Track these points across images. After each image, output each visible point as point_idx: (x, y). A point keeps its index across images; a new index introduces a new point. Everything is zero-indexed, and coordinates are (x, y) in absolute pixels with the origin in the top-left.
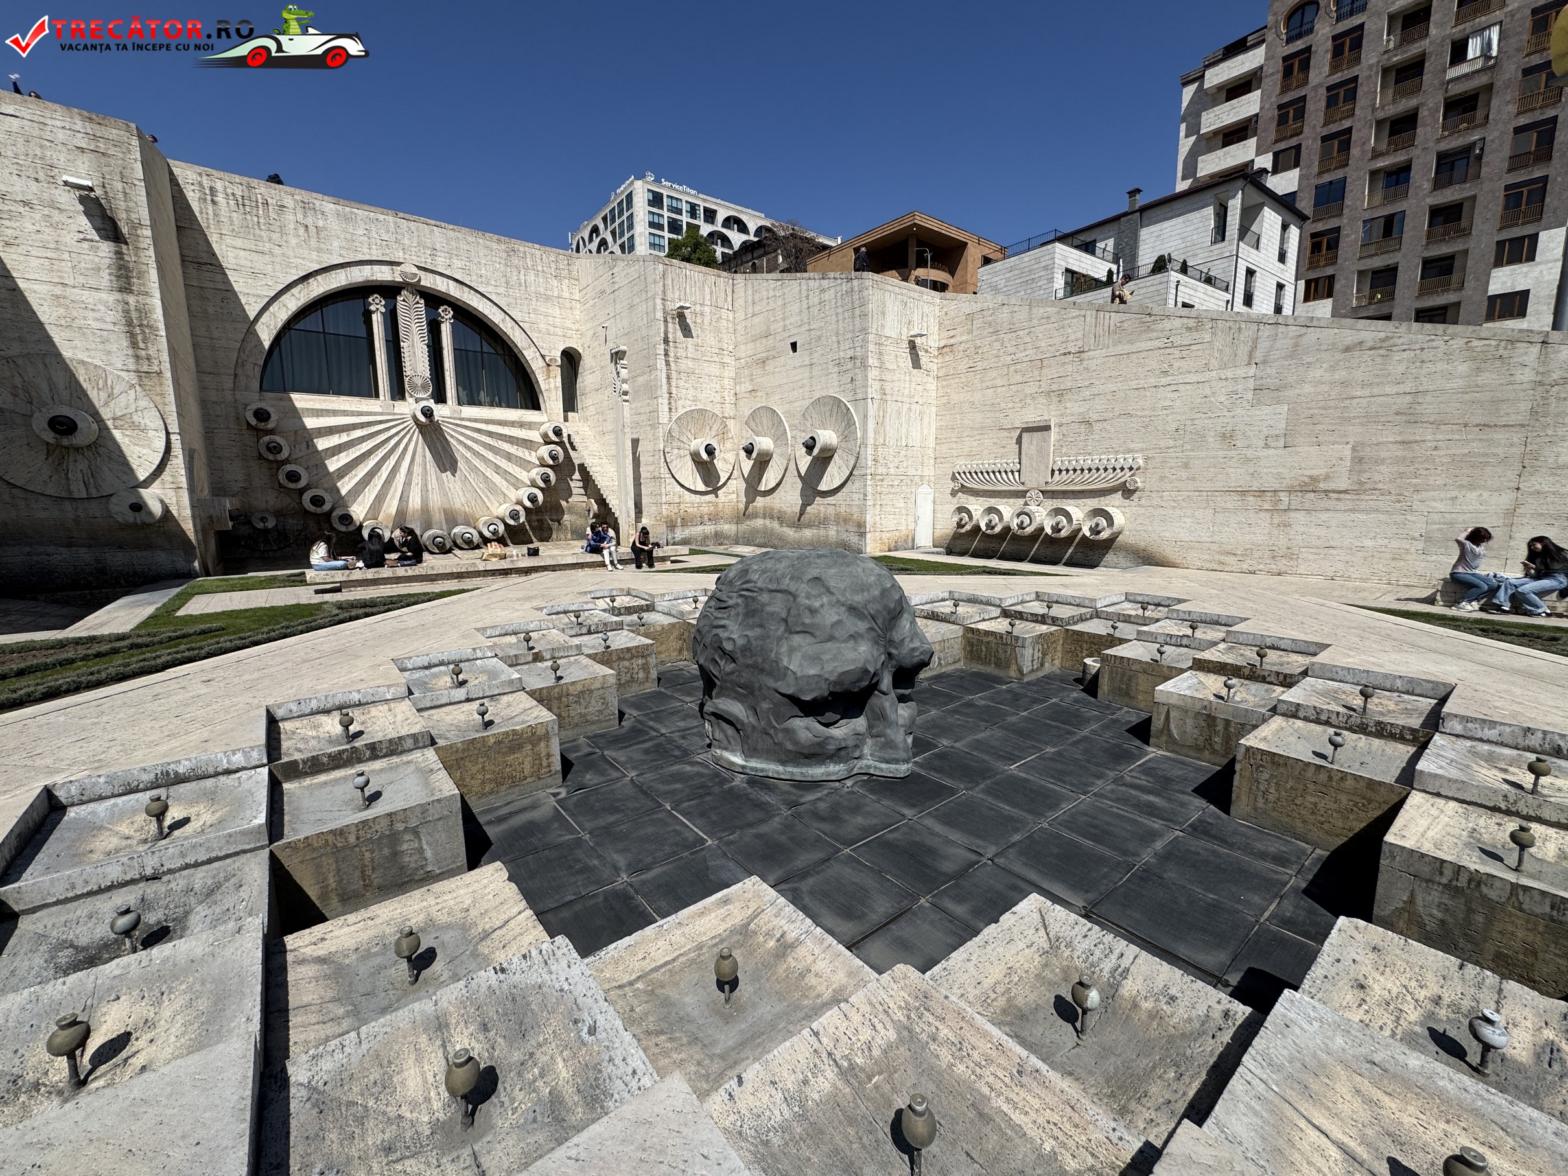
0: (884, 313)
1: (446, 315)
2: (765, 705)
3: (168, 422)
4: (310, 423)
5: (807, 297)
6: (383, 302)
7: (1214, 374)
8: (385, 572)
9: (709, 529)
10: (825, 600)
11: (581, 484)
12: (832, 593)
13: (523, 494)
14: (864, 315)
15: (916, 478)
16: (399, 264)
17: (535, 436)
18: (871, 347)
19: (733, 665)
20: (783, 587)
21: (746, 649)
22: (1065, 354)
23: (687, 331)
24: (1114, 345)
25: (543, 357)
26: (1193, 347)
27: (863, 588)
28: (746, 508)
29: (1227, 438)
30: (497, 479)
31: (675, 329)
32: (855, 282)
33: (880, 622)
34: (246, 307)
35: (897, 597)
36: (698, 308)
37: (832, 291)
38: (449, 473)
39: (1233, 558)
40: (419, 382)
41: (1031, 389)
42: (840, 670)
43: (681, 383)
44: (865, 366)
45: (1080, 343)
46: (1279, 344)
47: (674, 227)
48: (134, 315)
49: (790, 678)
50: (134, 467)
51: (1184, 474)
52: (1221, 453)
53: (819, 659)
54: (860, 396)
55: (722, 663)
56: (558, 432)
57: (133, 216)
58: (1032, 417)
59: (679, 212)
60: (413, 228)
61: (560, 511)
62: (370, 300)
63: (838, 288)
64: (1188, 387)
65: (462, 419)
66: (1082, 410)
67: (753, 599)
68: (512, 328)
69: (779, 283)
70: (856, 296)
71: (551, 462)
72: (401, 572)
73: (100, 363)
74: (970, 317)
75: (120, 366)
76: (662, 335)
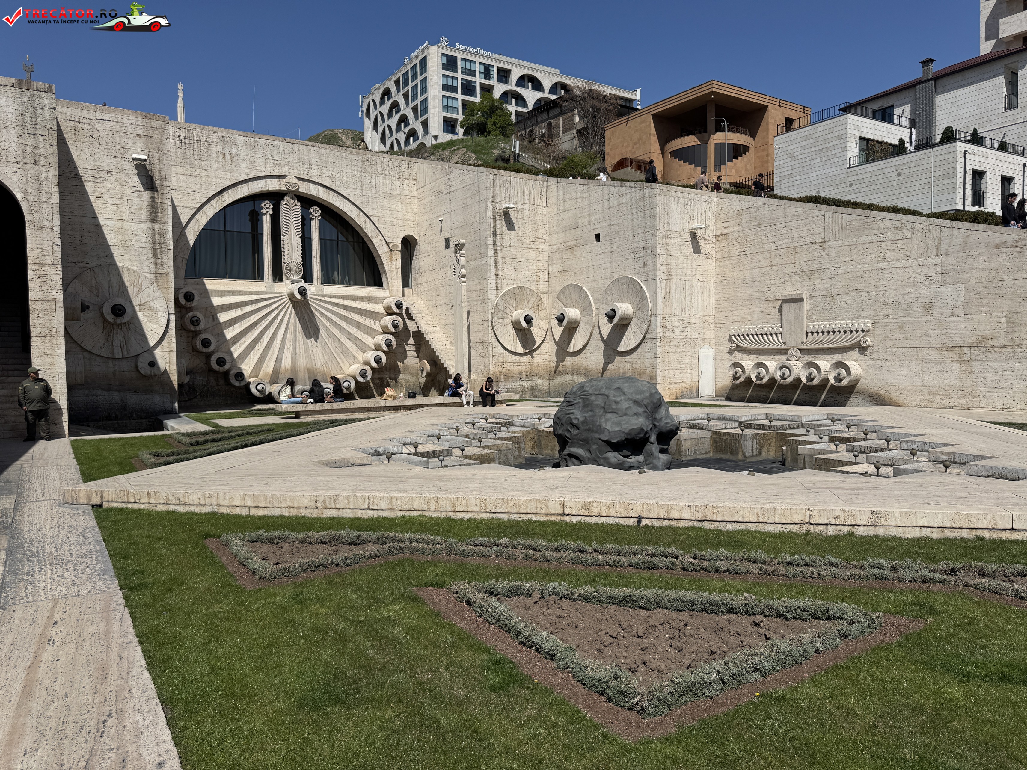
0: (669, 214)
1: (316, 212)
2: (594, 447)
3: (169, 306)
4: (217, 301)
5: (609, 199)
6: (272, 207)
7: (915, 261)
8: (326, 406)
9: (526, 384)
10: (622, 398)
11: (414, 348)
12: (626, 395)
13: (371, 356)
14: (653, 216)
15: (699, 340)
16: (284, 177)
17: (379, 308)
18: (659, 240)
19: (577, 431)
20: (602, 393)
21: (585, 422)
22: (812, 243)
23: (510, 225)
24: (846, 238)
25: (387, 243)
26: (900, 242)
27: (641, 392)
28: (557, 367)
29: (927, 308)
30: (349, 344)
31: (501, 224)
32: (646, 191)
33: (649, 408)
34: (181, 216)
35: (658, 397)
36: (519, 206)
37: (628, 196)
38: (313, 339)
39: (938, 397)
40: (294, 267)
41: (788, 269)
42: (630, 428)
43: (506, 267)
44: (654, 254)
45: (822, 236)
46: (954, 241)
47: (468, 88)
48: (157, 236)
49: (606, 433)
50: (148, 337)
51: (899, 335)
52: (924, 319)
53: (620, 423)
54: (650, 277)
55: (572, 431)
56: (399, 305)
57: (163, 173)
58: (790, 291)
59: (473, 73)
60: (296, 149)
61: (397, 370)
62: (263, 205)
63: (633, 194)
64: (898, 270)
65: (324, 296)
66: (826, 286)
67: (587, 399)
68: (365, 222)
69: (586, 187)
70: (647, 201)
71: (393, 330)
72: (336, 406)
73: (136, 269)
74: (740, 212)
75: (146, 271)
76: (492, 230)
